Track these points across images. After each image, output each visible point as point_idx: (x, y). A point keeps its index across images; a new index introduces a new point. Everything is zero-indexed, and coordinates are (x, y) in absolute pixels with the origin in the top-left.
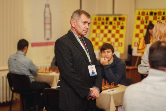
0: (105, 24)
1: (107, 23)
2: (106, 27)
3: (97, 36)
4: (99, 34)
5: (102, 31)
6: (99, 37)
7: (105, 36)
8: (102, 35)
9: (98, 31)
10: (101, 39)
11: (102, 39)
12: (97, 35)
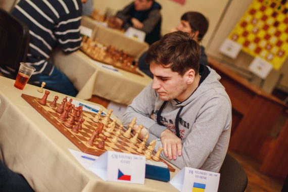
0: (276, 10)
1: (279, 8)
2: (275, 15)
3: (252, 22)
4: (257, 21)
5: (264, 18)
6: (254, 25)
7: (266, 28)
8: (261, 24)
9: (259, 15)
10: (255, 30)
11: (258, 31)
12: (253, 19)
